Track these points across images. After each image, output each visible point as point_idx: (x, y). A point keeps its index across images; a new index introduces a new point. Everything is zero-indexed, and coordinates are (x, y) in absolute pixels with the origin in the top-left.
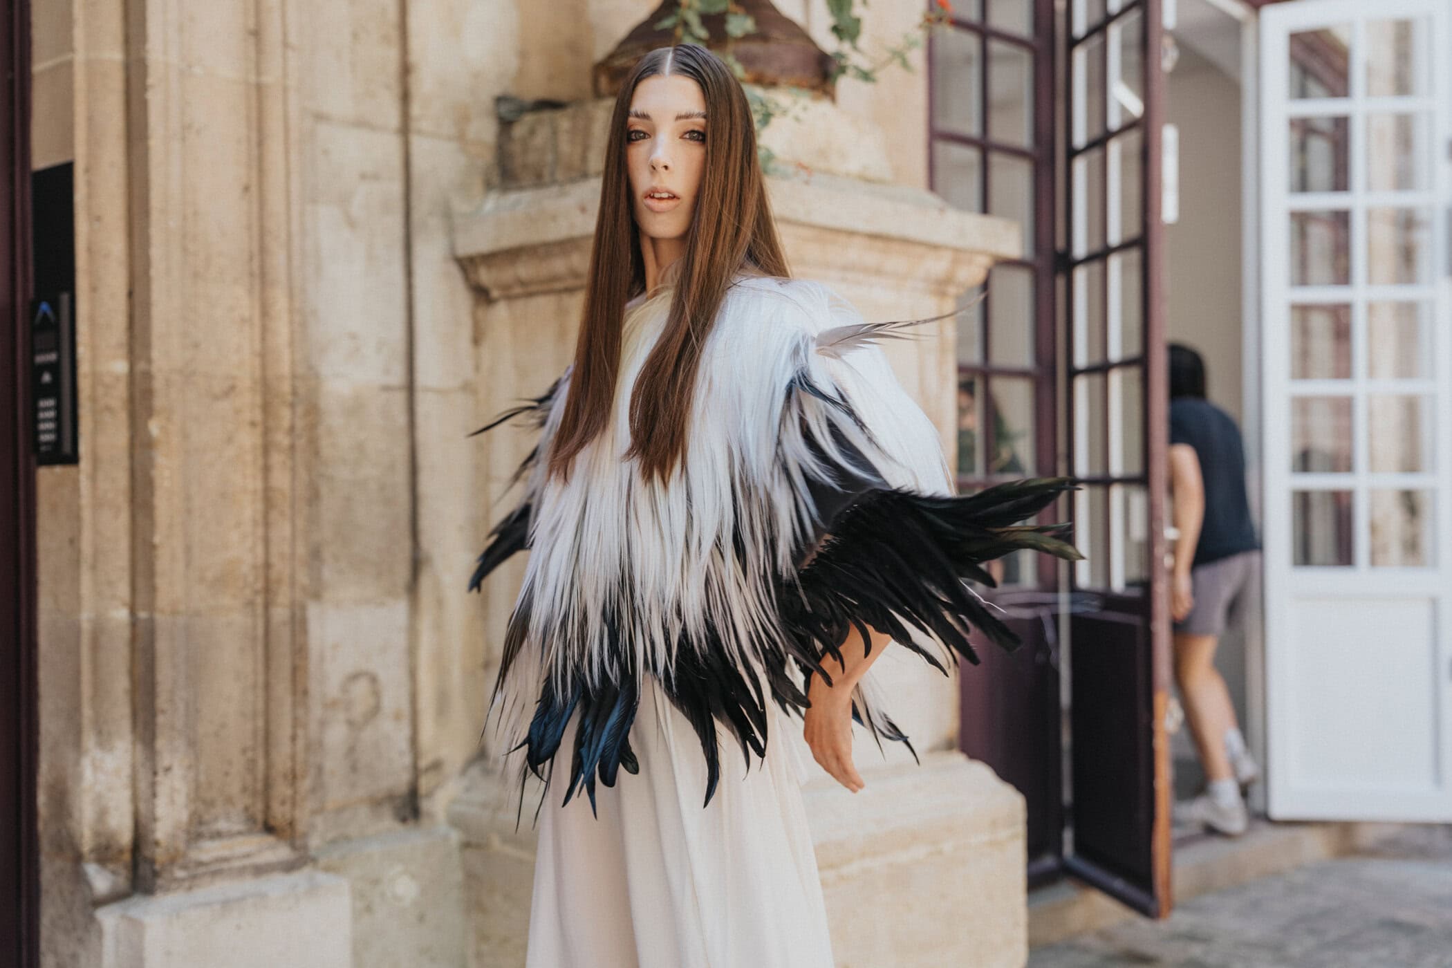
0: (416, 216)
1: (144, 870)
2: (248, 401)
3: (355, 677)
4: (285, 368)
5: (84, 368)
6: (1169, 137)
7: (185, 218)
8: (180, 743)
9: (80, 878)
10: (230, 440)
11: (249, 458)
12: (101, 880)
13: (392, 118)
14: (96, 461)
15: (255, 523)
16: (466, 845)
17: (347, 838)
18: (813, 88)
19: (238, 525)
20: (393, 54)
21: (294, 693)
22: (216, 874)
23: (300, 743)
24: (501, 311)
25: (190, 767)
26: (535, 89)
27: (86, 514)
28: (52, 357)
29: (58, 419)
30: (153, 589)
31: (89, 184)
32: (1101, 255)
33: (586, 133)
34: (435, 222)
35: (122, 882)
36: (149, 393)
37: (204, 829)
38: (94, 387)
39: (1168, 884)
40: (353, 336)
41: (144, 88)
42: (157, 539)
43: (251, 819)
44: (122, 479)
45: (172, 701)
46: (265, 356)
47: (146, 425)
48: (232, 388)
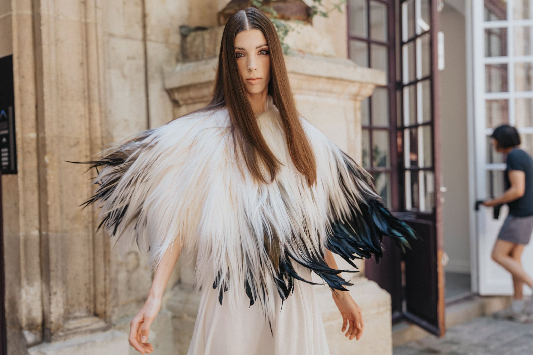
0: (150, 74)
1: (47, 332)
2: (84, 148)
3: (129, 253)
4: (98, 134)
5: (19, 136)
6: (440, 37)
7: (57, 76)
8: (60, 283)
9: (22, 336)
12: (30, 337)
13: (139, 34)
14: (24, 172)
16: (174, 317)
17: (127, 316)
18: (304, 20)
19: (81, 196)
20: (139, 10)
21: (105, 261)
22: (75, 333)
23: (108, 281)
24: (183, 110)
25: (64, 292)
26: (196, 23)
27: (21, 194)
28: (6, 132)
29: (9, 156)
30: (48, 223)
31: (19, 63)
32: (414, 83)
33: (216, 39)
34: (157, 75)
35: (38, 337)
36: (44, 145)
37: (70, 316)
38: (23, 144)
39: (444, 323)
40: (126, 121)
41: (40, 25)
42: (49, 203)
43: (89, 311)
44: (35, 180)
45: (56, 266)
46: (90, 129)
47: (43, 158)
48: (78, 143)
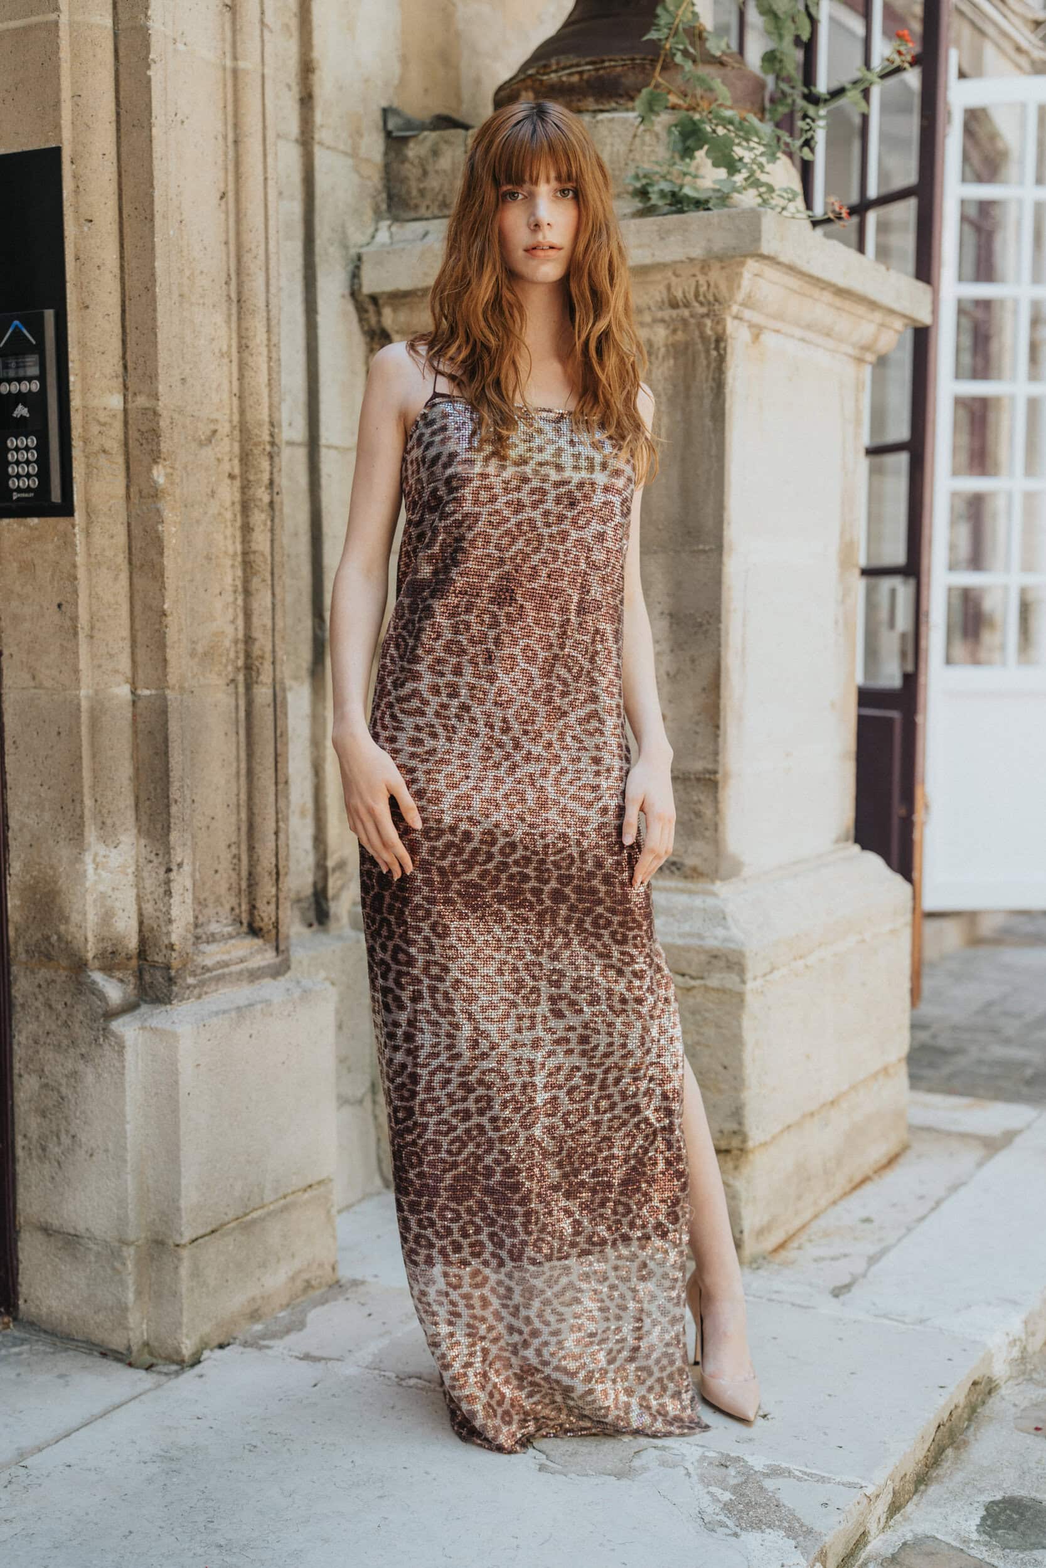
1: (152, 977)
2: (227, 448)
4: (263, 412)
5: (76, 401)
9: (83, 987)
10: (213, 493)
11: (229, 515)
12: (114, 991)
13: (292, 123)
14: (90, 513)
15: (235, 592)
19: (220, 592)
20: (293, 48)
22: (220, 979)
25: (194, 862)
27: (81, 573)
28: (35, 386)
29: (43, 462)
30: (164, 662)
34: (334, 251)
35: (131, 990)
36: (152, 435)
37: (199, 931)
38: (87, 424)
41: (146, 64)
42: (167, 605)
43: (238, 921)
44: (118, 536)
46: (242, 396)
47: (150, 470)
48: (215, 432)
